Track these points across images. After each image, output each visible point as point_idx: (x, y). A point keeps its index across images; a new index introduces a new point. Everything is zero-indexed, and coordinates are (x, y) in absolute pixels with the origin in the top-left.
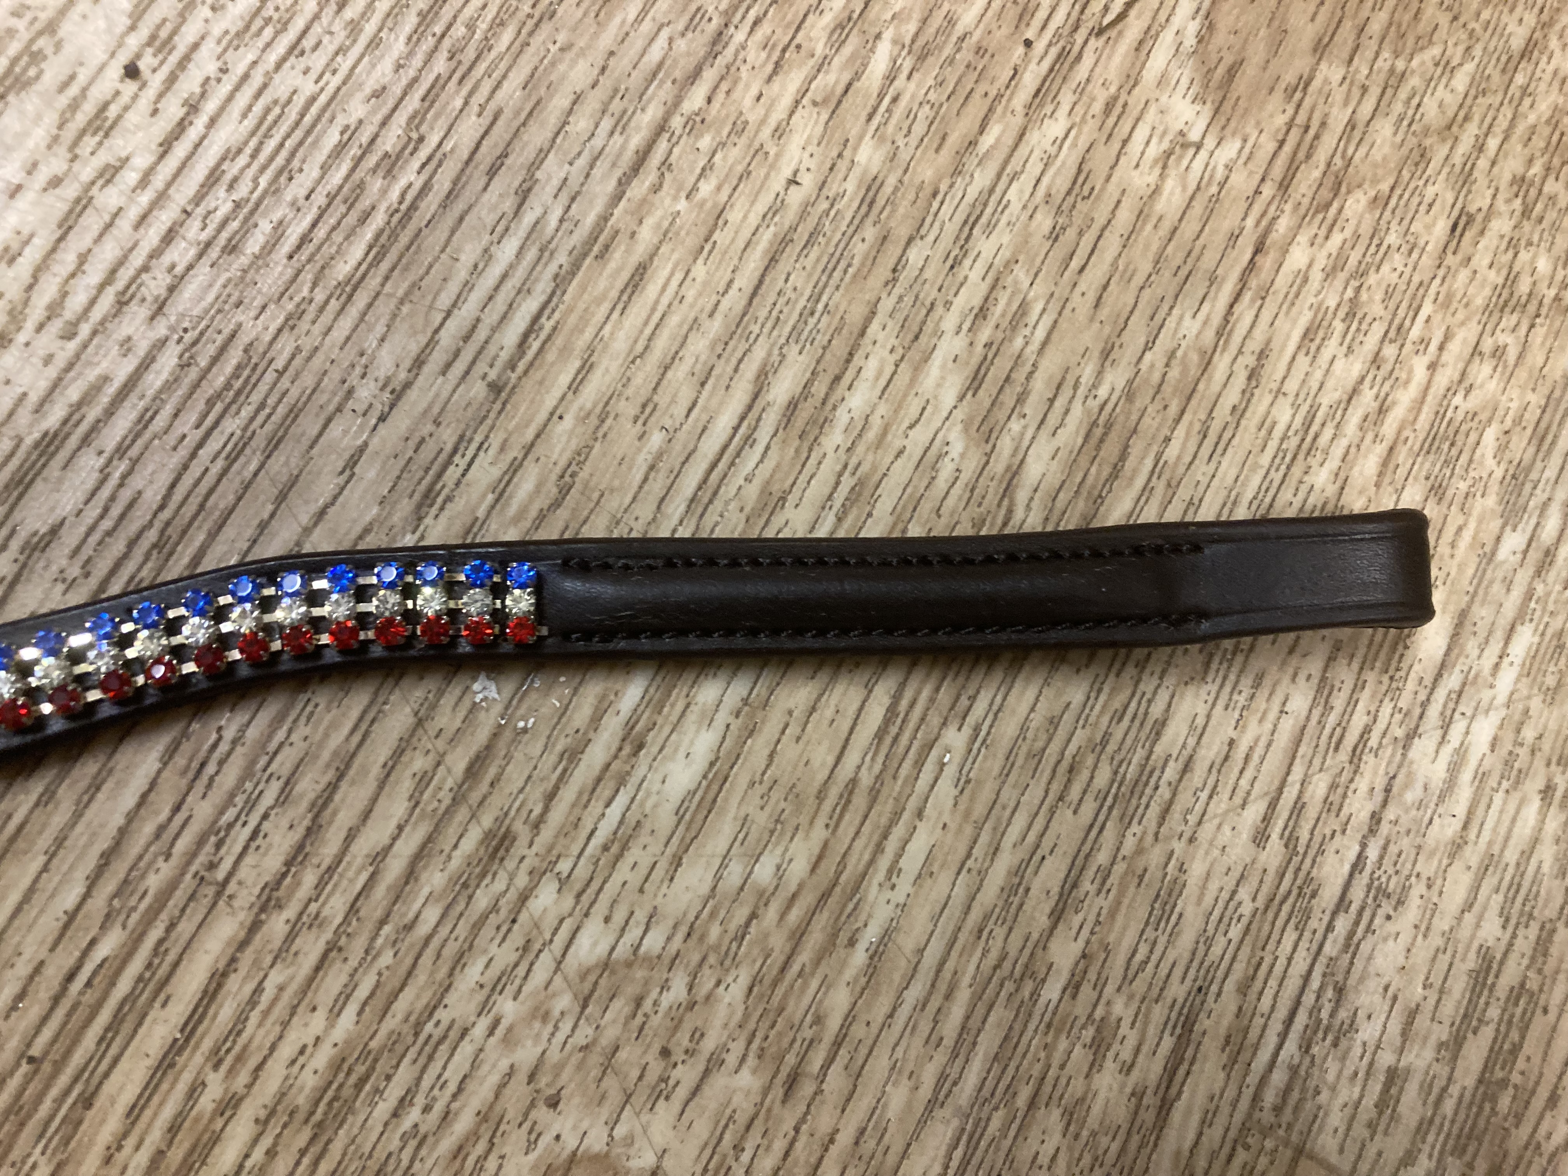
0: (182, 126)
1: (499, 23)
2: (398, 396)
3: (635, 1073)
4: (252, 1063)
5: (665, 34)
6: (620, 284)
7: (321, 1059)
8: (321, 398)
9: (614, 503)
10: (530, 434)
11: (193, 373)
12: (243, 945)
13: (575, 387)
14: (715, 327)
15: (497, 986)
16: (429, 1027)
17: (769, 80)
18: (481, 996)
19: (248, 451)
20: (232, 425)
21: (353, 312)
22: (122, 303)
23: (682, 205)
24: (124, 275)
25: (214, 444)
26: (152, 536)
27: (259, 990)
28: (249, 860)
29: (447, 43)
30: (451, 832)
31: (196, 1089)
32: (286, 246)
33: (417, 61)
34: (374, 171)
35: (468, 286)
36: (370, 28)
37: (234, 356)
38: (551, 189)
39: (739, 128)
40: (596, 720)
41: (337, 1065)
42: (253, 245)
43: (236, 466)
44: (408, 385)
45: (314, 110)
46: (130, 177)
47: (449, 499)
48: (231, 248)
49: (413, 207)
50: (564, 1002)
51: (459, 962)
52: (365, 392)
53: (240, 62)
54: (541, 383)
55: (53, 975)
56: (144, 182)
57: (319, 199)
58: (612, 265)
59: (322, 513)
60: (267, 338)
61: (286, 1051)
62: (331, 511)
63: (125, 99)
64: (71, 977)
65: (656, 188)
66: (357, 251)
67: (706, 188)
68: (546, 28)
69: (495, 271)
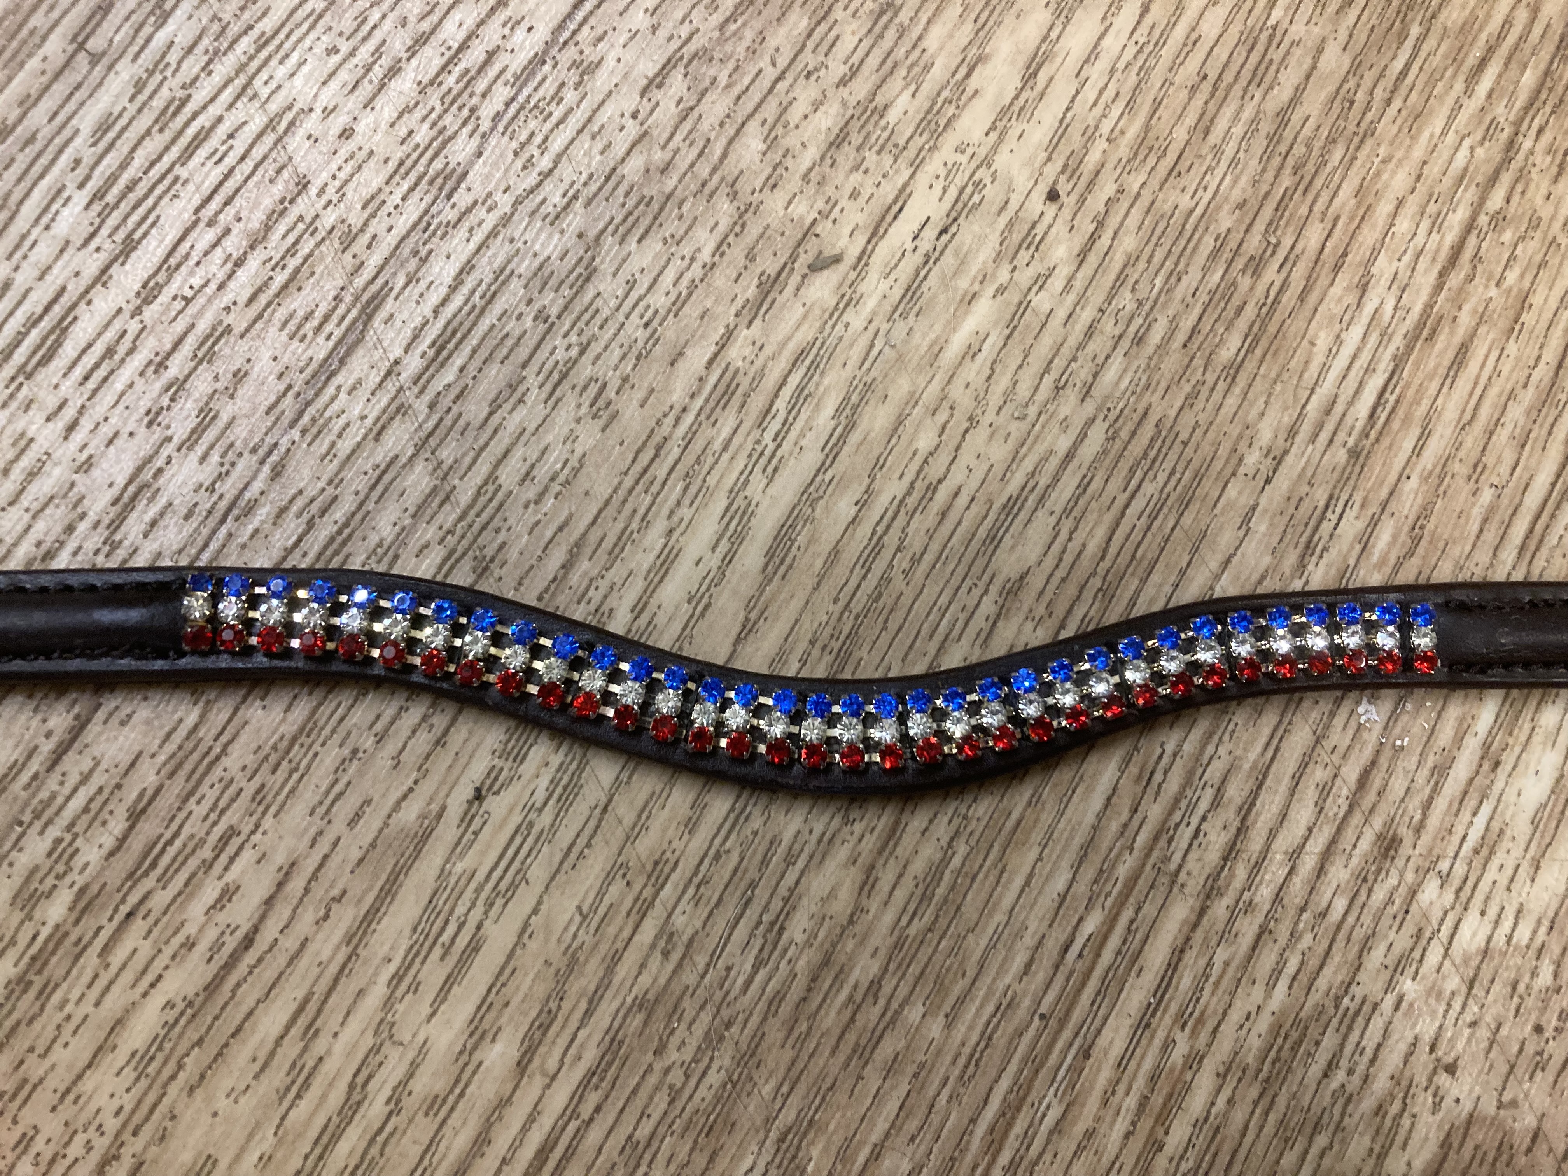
0: (1093, 238)
1: (1331, 141)
2: (1278, 461)
3: (1515, 1049)
4: (1210, 1026)
5: (1467, 143)
6: (1446, 363)
7: (1263, 1024)
8: (1218, 465)
9: (1457, 551)
10: (1384, 493)
11: (1118, 444)
12: (1195, 926)
13: (1418, 451)
14: (1528, 397)
15: (1398, 968)
16: (1346, 1001)
17: (1556, 180)
18: (1386, 975)
19: (1165, 510)
20: (1150, 489)
21: (1237, 390)
22: (1058, 389)
23: (1493, 292)
24: (1059, 364)
25: (1138, 504)
26: (1096, 582)
27: (1209, 964)
28: (1192, 856)
29: (1290, 161)
30: (1349, 836)
31: (1168, 1045)
32: (1181, 337)
33: (1270, 175)
34: (1244, 271)
35: (1325, 368)
36: (1229, 151)
37: (1148, 430)
38: (1385, 282)
39: (1534, 224)
40: (1459, 739)
41: (1276, 1029)
42: (1156, 336)
43: (1156, 524)
44: (1286, 452)
45: (1192, 221)
46: (1057, 283)
47: (1325, 549)
48: (1139, 340)
49: (1276, 301)
50: (1453, 983)
51: (1366, 946)
52: (1252, 458)
53: (1134, 182)
54: (1390, 447)
55: (1052, 945)
56: (1068, 286)
57: (1204, 298)
58: (1439, 346)
59: (1228, 561)
60: (1173, 413)
61: (1235, 1016)
62: (1235, 560)
63: (1047, 219)
64: (1066, 949)
65: (1470, 279)
66: (1234, 341)
67: (1512, 277)
68: (1369, 143)
69: (1347, 352)
